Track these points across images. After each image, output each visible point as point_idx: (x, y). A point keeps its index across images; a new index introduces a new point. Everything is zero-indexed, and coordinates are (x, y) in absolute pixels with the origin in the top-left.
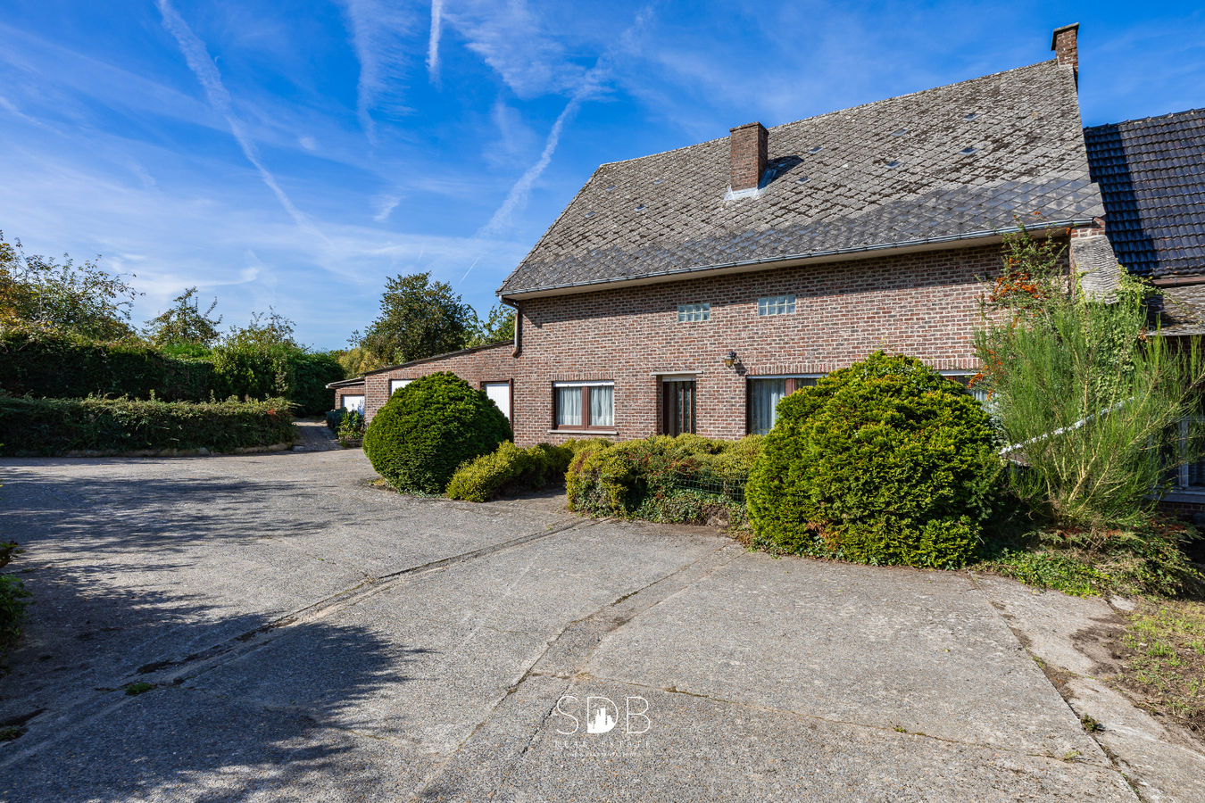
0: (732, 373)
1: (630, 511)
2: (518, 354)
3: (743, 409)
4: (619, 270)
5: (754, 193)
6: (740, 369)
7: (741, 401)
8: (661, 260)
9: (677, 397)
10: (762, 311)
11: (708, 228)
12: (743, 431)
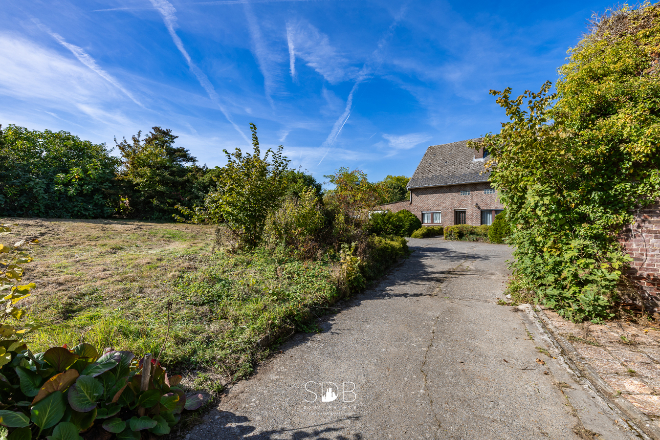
0: (477, 209)
1: (460, 239)
2: (410, 204)
3: (480, 218)
4: (443, 182)
5: (482, 160)
6: (479, 208)
7: (479, 217)
8: (456, 179)
9: (460, 215)
10: (485, 193)
11: (469, 170)
12: (480, 224)
